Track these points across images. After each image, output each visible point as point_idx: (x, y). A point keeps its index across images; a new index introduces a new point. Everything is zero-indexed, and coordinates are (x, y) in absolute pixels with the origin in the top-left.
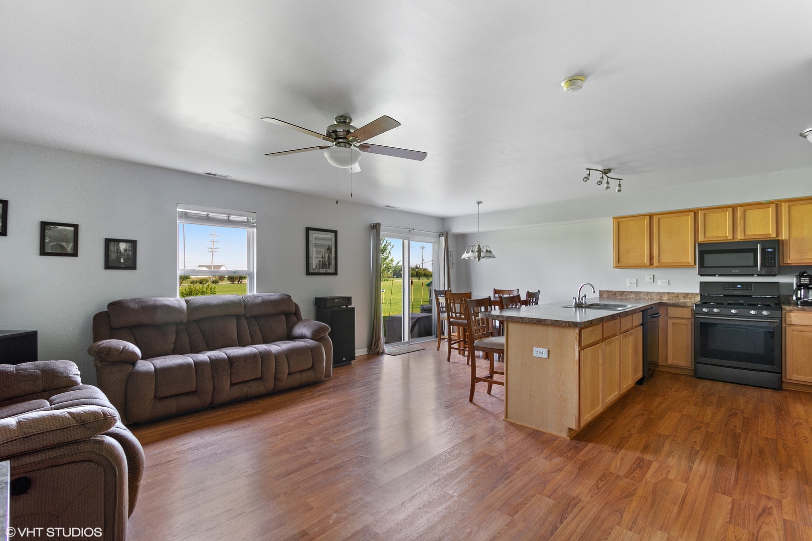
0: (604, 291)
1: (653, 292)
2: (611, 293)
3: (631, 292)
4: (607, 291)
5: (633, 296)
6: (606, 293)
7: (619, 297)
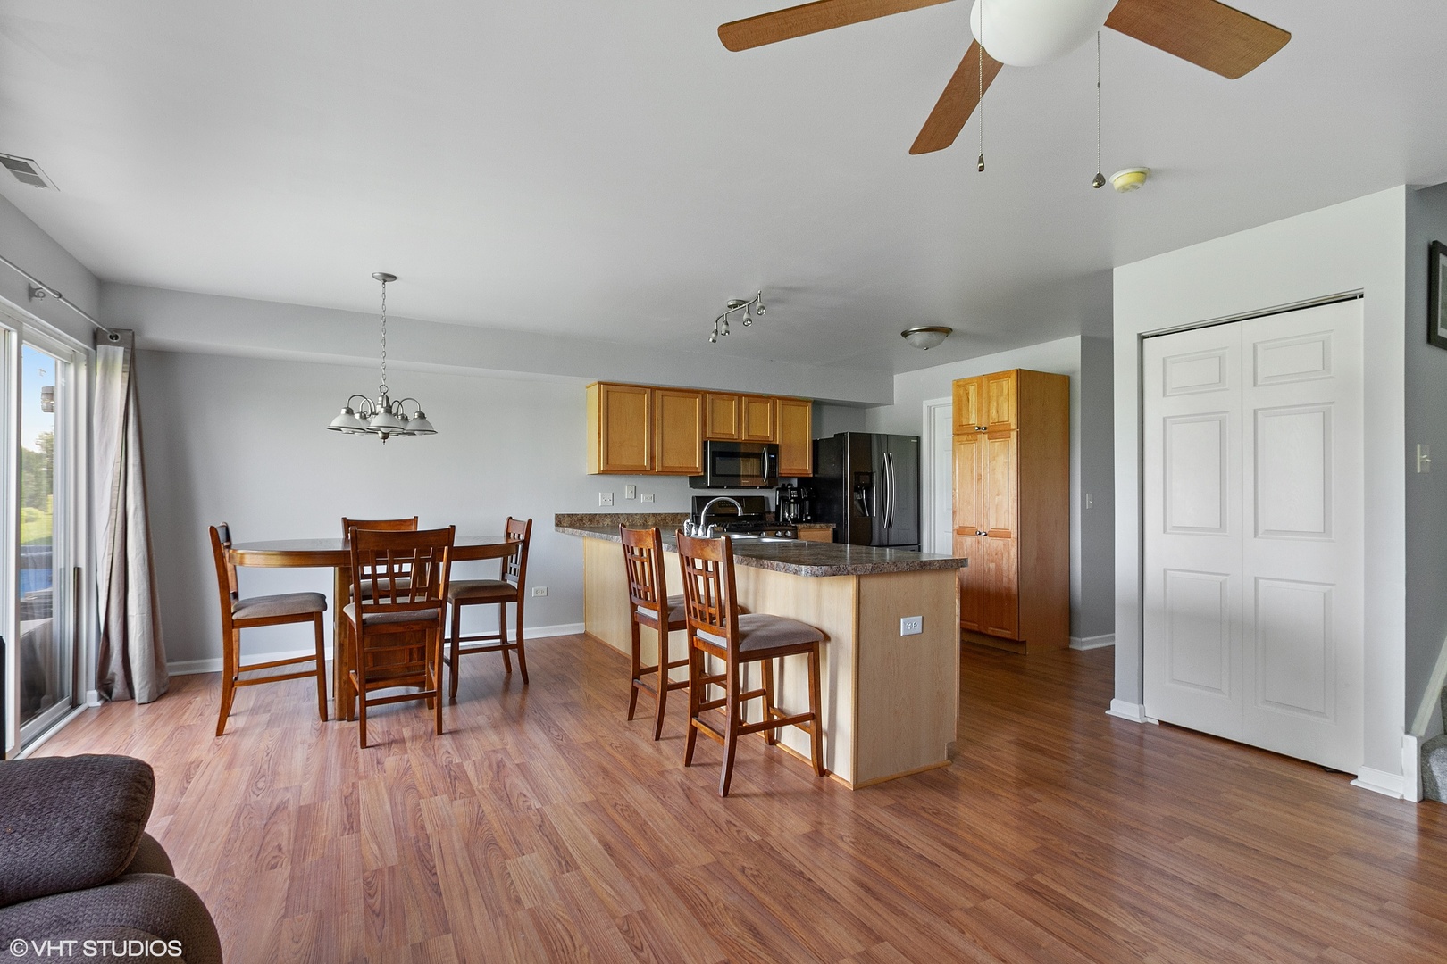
0: (563, 515)
1: (636, 514)
2: (576, 519)
3: (606, 515)
4: (569, 515)
5: (608, 521)
6: (567, 519)
7: (587, 524)
